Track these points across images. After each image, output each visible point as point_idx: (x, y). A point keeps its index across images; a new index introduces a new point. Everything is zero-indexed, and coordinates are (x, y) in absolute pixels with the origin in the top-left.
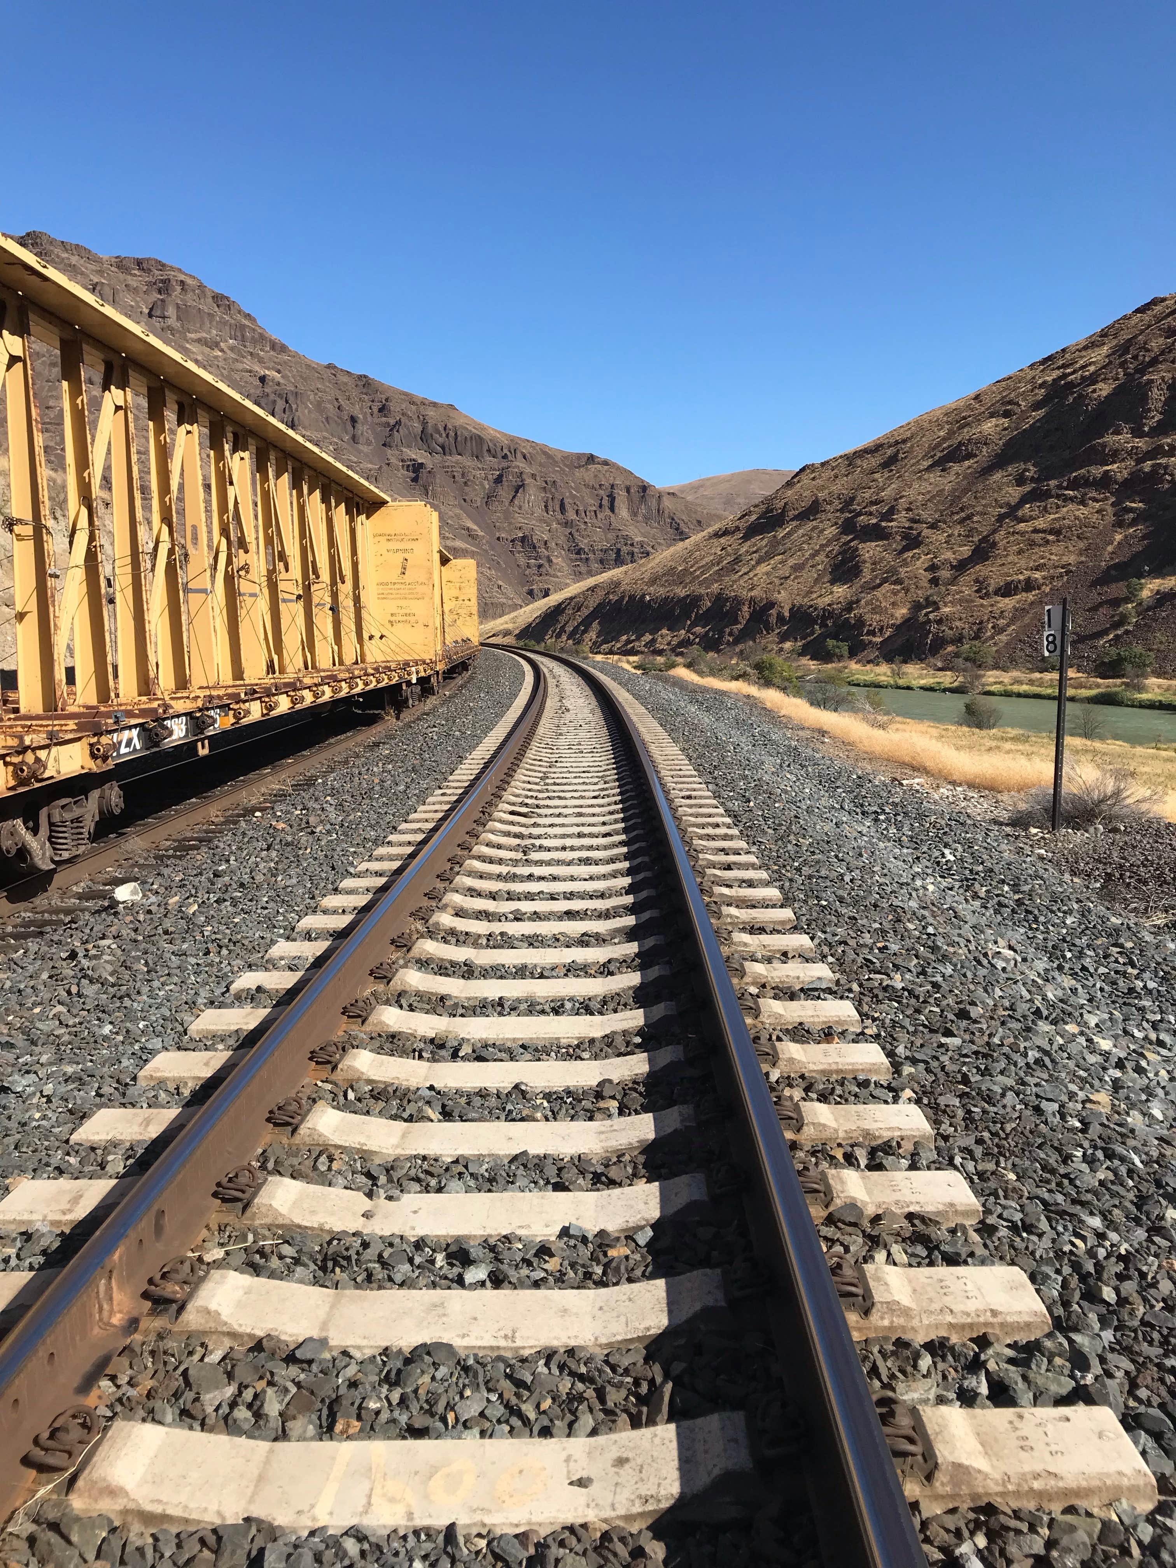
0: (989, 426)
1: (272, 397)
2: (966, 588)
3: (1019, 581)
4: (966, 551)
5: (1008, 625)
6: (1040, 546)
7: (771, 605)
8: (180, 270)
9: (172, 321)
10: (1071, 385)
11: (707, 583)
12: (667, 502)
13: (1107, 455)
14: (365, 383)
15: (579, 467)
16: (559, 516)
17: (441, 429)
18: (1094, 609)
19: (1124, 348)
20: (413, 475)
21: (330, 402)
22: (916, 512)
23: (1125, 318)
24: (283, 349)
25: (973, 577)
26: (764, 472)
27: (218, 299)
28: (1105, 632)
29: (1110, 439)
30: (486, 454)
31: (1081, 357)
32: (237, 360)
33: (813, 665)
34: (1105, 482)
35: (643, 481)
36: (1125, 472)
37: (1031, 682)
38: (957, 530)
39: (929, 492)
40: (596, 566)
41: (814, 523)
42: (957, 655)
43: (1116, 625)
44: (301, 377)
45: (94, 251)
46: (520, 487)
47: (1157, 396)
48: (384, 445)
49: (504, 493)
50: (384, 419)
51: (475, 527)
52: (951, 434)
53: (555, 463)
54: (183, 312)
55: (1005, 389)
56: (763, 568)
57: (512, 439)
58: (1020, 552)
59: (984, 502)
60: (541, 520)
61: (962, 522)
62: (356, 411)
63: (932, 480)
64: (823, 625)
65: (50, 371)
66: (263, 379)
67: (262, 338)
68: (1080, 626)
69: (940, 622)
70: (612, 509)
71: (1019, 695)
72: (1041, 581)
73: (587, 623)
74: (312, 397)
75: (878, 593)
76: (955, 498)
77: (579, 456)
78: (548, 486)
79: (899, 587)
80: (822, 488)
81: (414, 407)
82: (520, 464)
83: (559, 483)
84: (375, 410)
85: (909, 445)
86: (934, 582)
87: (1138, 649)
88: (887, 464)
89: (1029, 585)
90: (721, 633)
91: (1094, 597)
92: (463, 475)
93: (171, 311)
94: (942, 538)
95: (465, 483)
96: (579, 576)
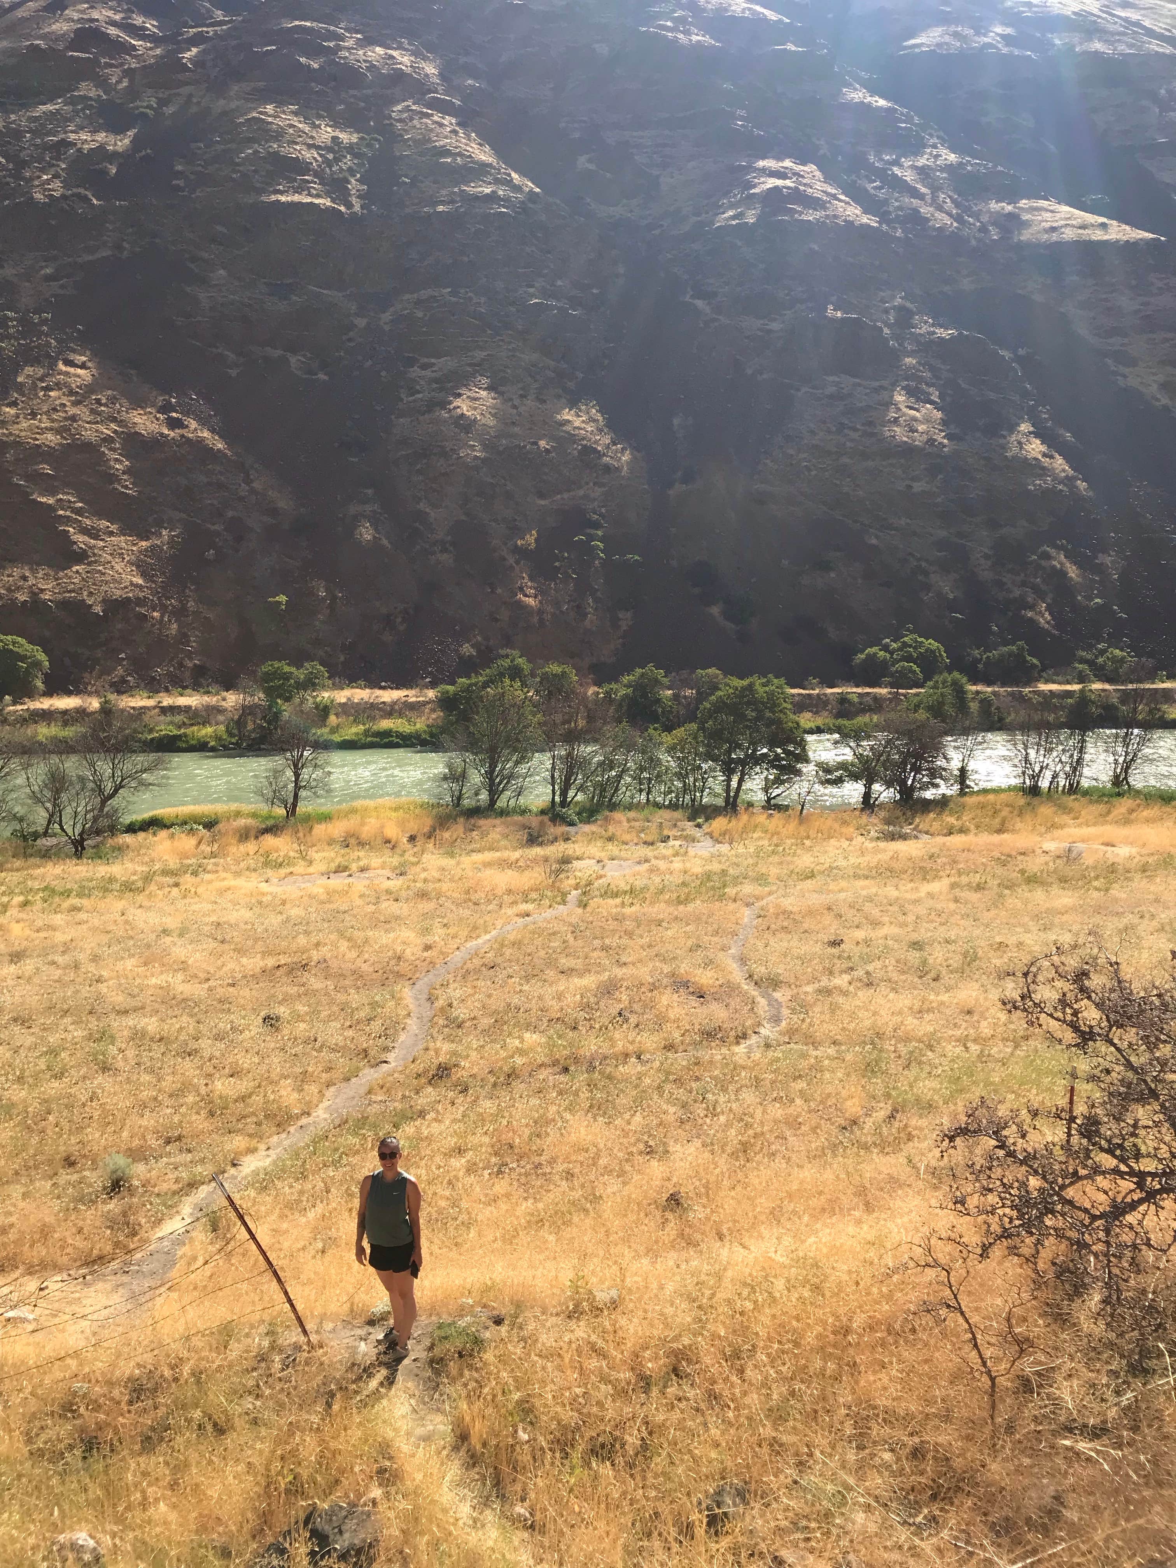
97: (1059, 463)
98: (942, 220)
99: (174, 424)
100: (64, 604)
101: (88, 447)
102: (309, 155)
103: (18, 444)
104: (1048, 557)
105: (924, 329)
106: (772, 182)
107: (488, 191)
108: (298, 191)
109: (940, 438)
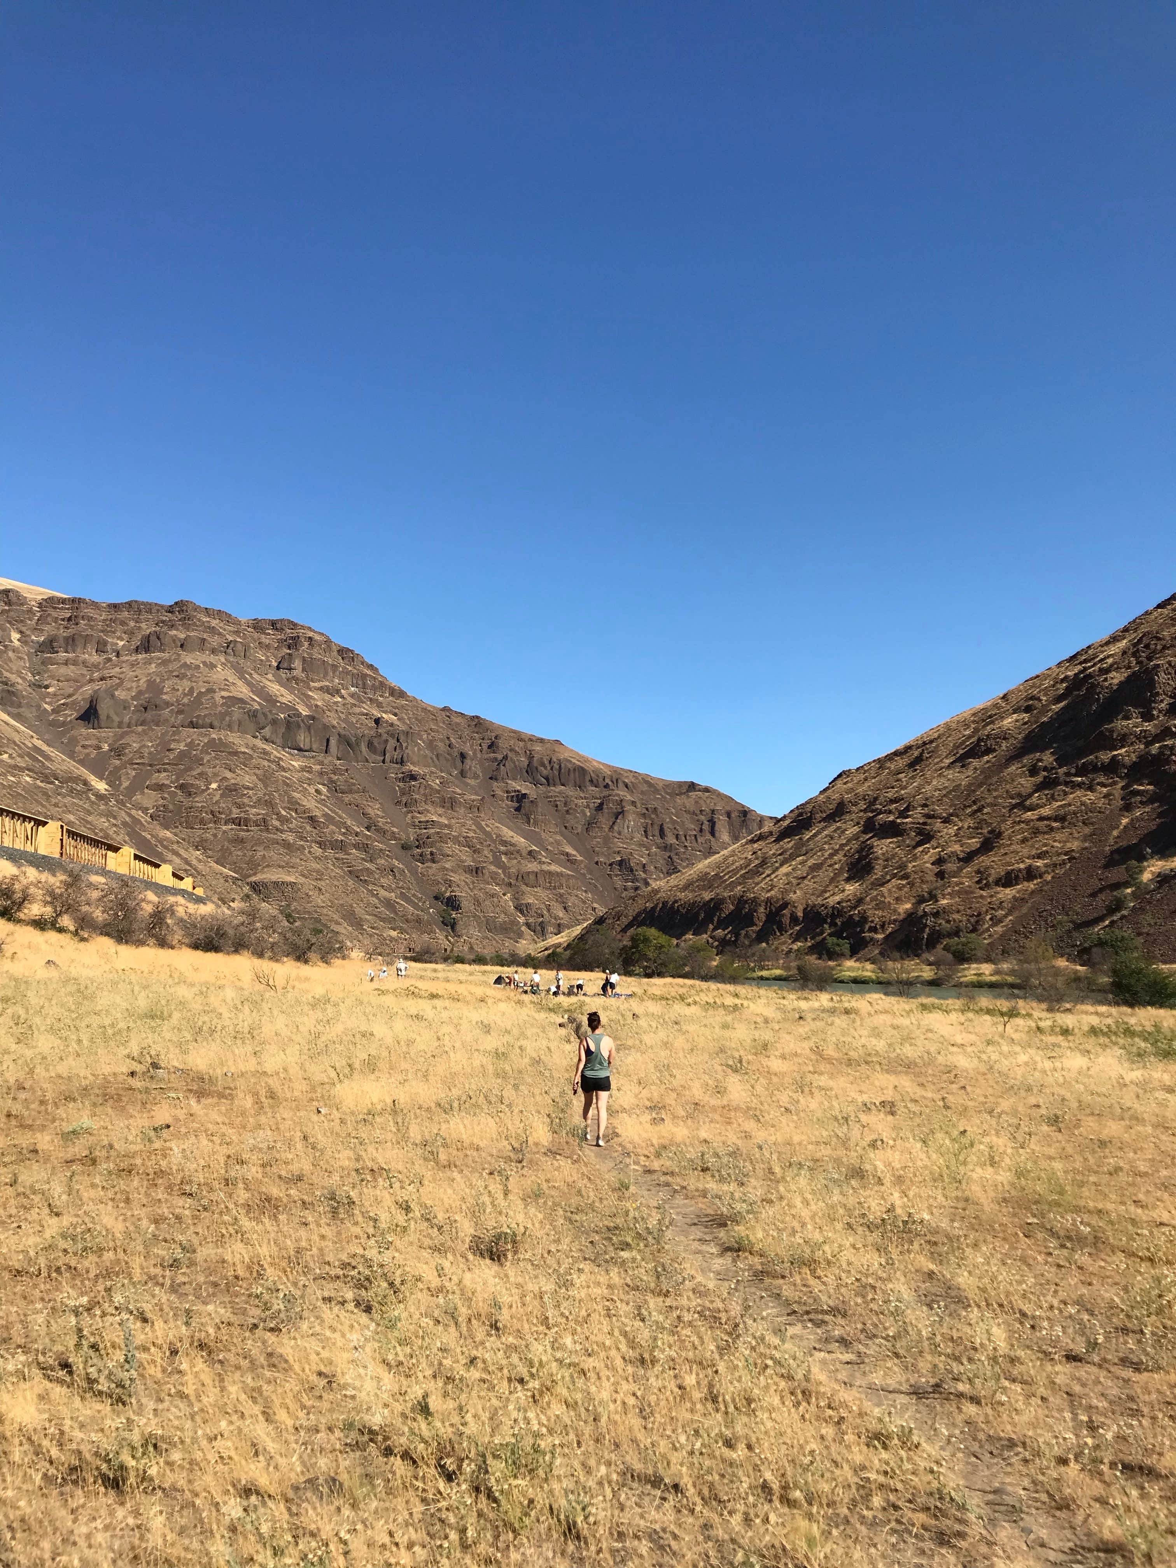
0: (1010, 722)
1: (385, 736)
2: (966, 879)
3: (1020, 870)
4: (974, 843)
5: (1006, 916)
6: (1045, 833)
7: (785, 905)
8: (310, 629)
9: (298, 672)
10: (1090, 676)
11: (733, 885)
13: (1116, 740)
14: (477, 722)
15: (681, 794)
16: (659, 840)
17: (546, 762)
18: (1094, 895)
19: (1141, 642)
20: (516, 805)
21: (442, 740)
22: (931, 807)
23: (1147, 613)
24: (402, 694)
25: (975, 868)
27: (343, 652)
28: (1101, 919)
29: (1120, 725)
30: (588, 784)
31: (1103, 652)
32: (355, 705)
33: (818, 963)
34: (1112, 767)
35: (743, 806)
36: (1133, 755)
38: (968, 823)
39: (946, 788)
41: (838, 824)
43: (1111, 911)
44: (416, 719)
45: (234, 615)
46: (620, 813)
47: (1165, 680)
48: (491, 778)
49: (604, 820)
50: (492, 755)
51: (574, 853)
52: (976, 730)
53: (656, 791)
54: (308, 665)
55: (1032, 687)
56: (785, 869)
57: (616, 770)
58: (1024, 841)
59: (995, 794)
60: (641, 845)
61: (973, 814)
62: (468, 749)
63: (950, 776)
64: (833, 924)
65: (176, 718)
66: (377, 721)
67: (382, 685)
68: (1077, 914)
69: (936, 915)
70: (713, 833)
72: (1043, 869)
74: (425, 736)
75: (885, 889)
76: (971, 789)
77: (680, 784)
78: (648, 813)
79: (904, 882)
80: (853, 791)
81: (521, 744)
82: (622, 792)
83: (660, 809)
84: (485, 746)
85: (934, 745)
86: (941, 875)
88: (912, 765)
89: (1030, 874)
90: (737, 935)
91: (1095, 884)
92: (565, 804)
93: (297, 664)
94: (952, 830)
95: (567, 811)
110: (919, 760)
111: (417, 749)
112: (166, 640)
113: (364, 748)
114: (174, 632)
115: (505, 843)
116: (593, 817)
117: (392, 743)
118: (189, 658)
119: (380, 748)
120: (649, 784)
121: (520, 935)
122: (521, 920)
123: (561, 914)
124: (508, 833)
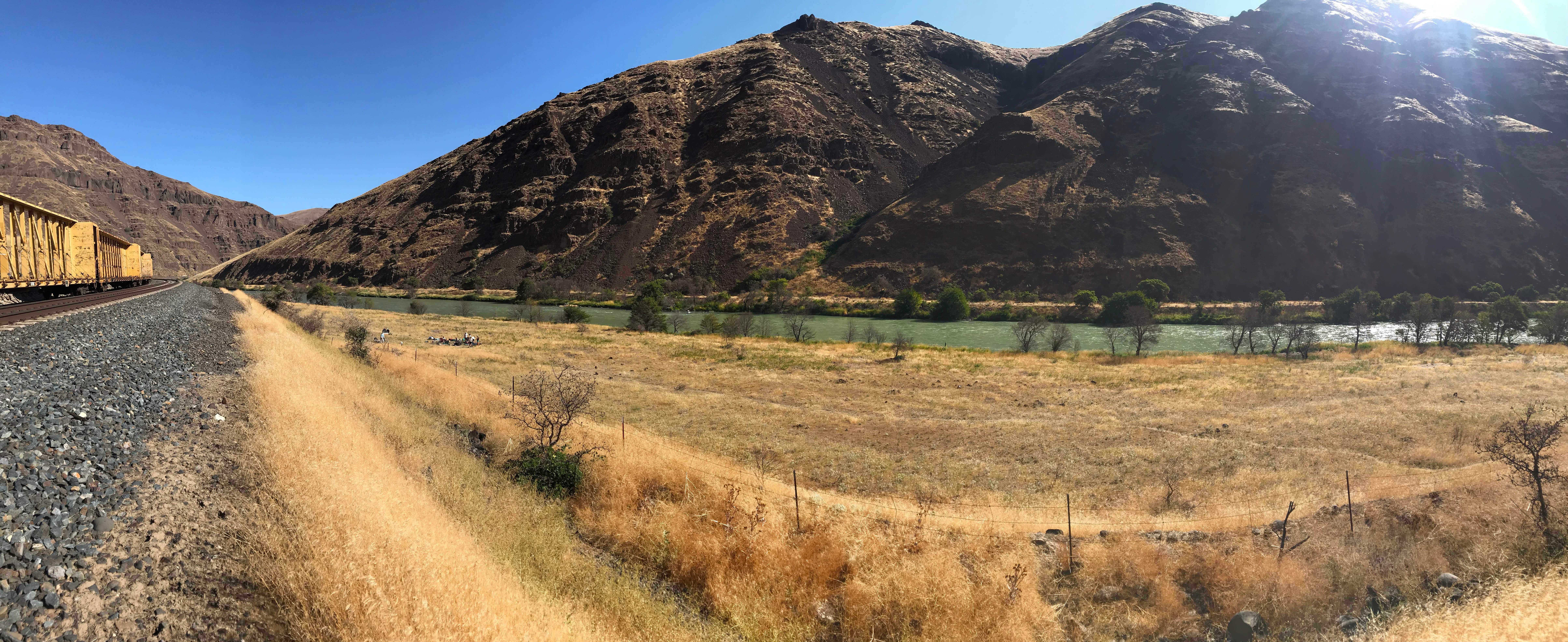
0: (412, 188)
1: (112, 180)
2: (407, 254)
3: (429, 251)
4: (406, 239)
5: (425, 269)
7: (323, 262)
8: (74, 130)
9: (71, 150)
10: (444, 172)
11: (295, 253)
12: (279, 221)
13: (461, 199)
14: (152, 174)
15: (242, 207)
16: (234, 228)
17: (184, 192)
18: (460, 262)
19: (464, 158)
20: (172, 212)
21: (137, 182)
22: (384, 223)
23: (463, 146)
24: (117, 161)
25: (410, 249)
26: (320, 209)
27: (90, 141)
28: (465, 271)
29: (462, 193)
30: (202, 203)
31: (447, 161)
32: (98, 166)
33: (343, 288)
34: (460, 211)
36: (468, 207)
37: (437, 293)
38: (402, 230)
39: (389, 215)
40: (248, 248)
41: (341, 228)
42: (405, 282)
43: (469, 268)
44: (125, 172)
45: (38, 123)
46: (217, 216)
47: (478, 177)
48: (160, 200)
49: (210, 218)
50: (160, 189)
52: (397, 191)
53: (232, 206)
54: (75, 147)
55: (418, 173)
56: (319, 247)
57: (214, 196)
58: (428, 239)
59: (412, 218)
60: (226, 229)
61: (403, 227)
62: (149, 186)
63: (390, 210)
64: (347, 270)
66: (108, 173)
67: (108, 157)
68: (454, 269)
69: (397, 269)
70: (255, 224)
71: (432, 298)
72: (437, 251)
73: (243, 271)
74: (129, 180)
75: (370, 257)
76: (400, 217)
77: (242, 203)
78: (229, 215)
79: (378, 254)
80: (344, 213)
81: (172, 184)
82: (217, 206)
83: (234, 214)
84: (156, 185)
85: (380, 195)
86: (394, 252)
87: (479, 277)
88: (370, 203)
89: (433, 253)
90: (302, 274)
91: (460, 257)
92: (193, 211)
93: (70, 146)
94: (396, 234)
95: (194, 215)
96: (242, 252)
97: (1528, 216)
98: (1467, 122)
99: (1194, 198)
100: (1167, 268)
101: (1165, 208)
102: (1226, 92)
103: (1141, 207)
104: (1531, 252)
105: (1469, 164)
106: (1403, 105)
107: (1295, 105)
108: (1224, 106)
109: (1483, 206)
110: (374, 201)
111: (126, 187)
112: (9, 134)
113: (103, 186)
114: (12, 131)
115: (169, 229)
116: (205, 217)
117: (116, 184)
118: (20, 143)
119: (111, 186)
120: (228, 202)
121: (179, 269)
122: (179, 262)
123: (195, 259)
124: (170, 225)
